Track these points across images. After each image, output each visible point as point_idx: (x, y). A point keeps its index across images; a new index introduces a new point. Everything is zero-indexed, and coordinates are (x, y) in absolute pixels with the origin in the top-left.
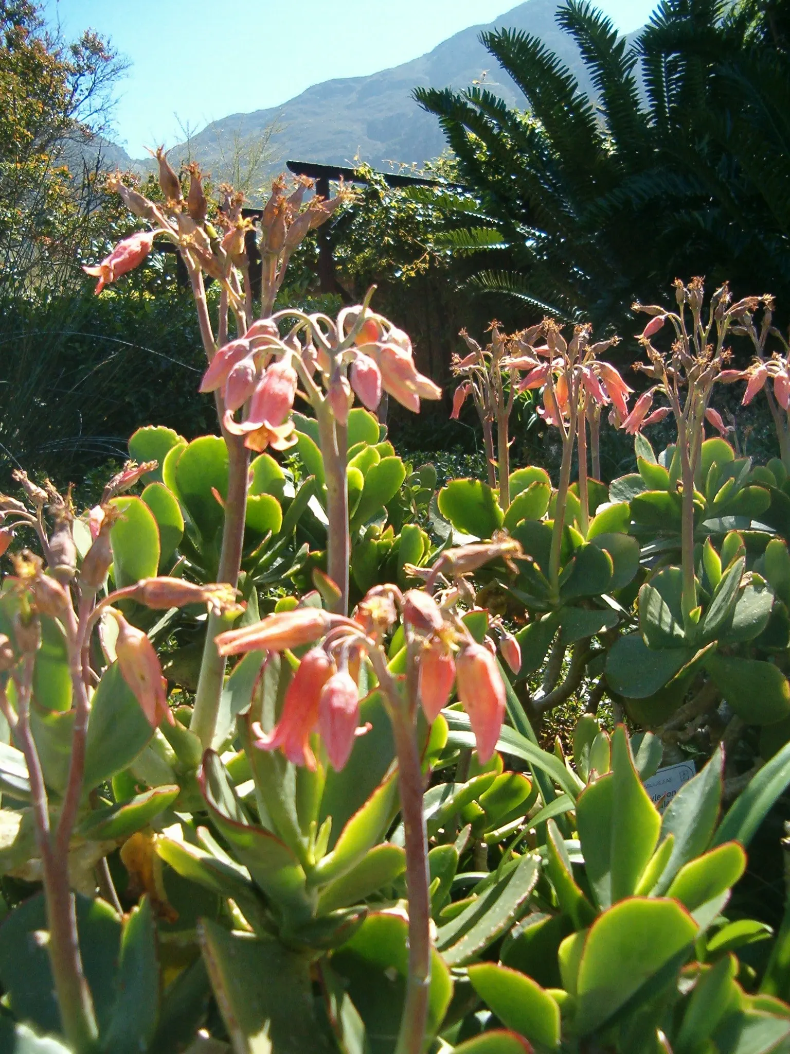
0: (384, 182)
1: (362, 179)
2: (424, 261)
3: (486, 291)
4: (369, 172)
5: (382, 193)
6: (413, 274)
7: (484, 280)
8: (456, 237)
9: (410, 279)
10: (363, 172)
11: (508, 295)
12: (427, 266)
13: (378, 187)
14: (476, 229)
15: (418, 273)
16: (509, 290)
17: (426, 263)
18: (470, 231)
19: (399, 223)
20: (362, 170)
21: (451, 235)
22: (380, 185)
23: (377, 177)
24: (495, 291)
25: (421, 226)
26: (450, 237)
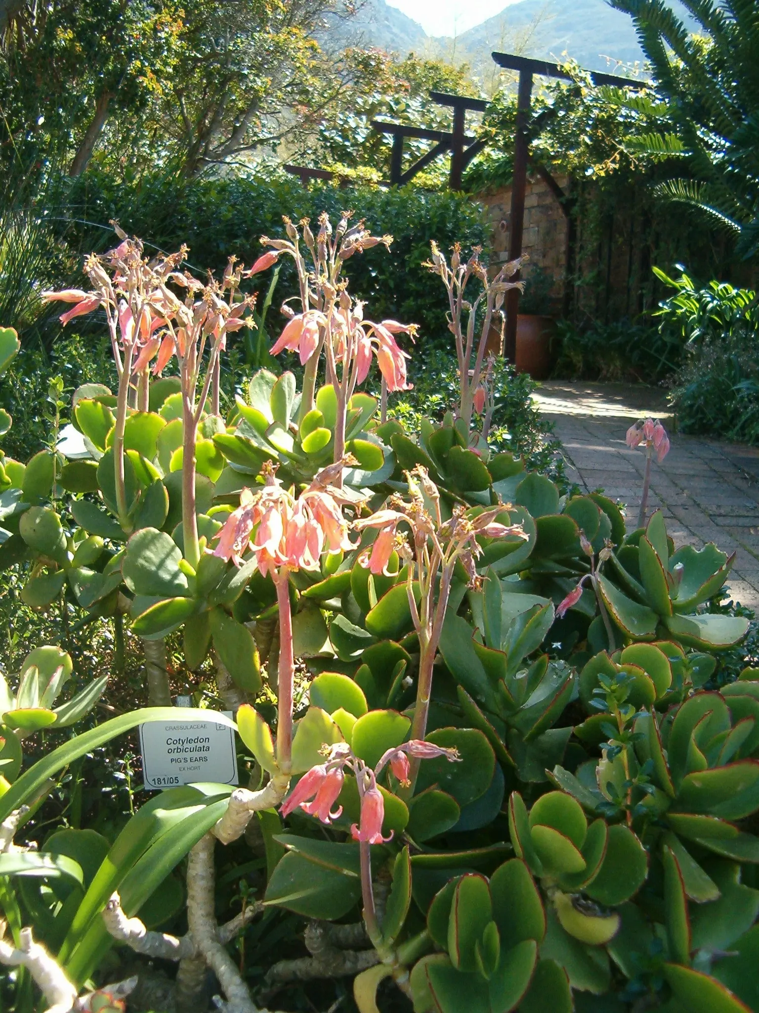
0: (589, 80)
1: (565, 75)
2: (613, 162)
3: (674, 199)
4: (574, 68)
5: (585, 91)
6: (603, 174)
7: (674, 190)
8: (648, 140)
9: (599, 177)
10: (568, 69)
11: (695, 207)
12: (617, 166)
13: (582, 85)
14: (670, 134)
15: (607, 172)
16: (697, 202)
17: (615, 163)
18: (663, 136)
19: (599, 123)
20: (567, 67)
21: (645, 139)
22: (585, 82)
23: (583, 74)
24: (683, 200)
25: (621, 128)
26: (642, 141)
